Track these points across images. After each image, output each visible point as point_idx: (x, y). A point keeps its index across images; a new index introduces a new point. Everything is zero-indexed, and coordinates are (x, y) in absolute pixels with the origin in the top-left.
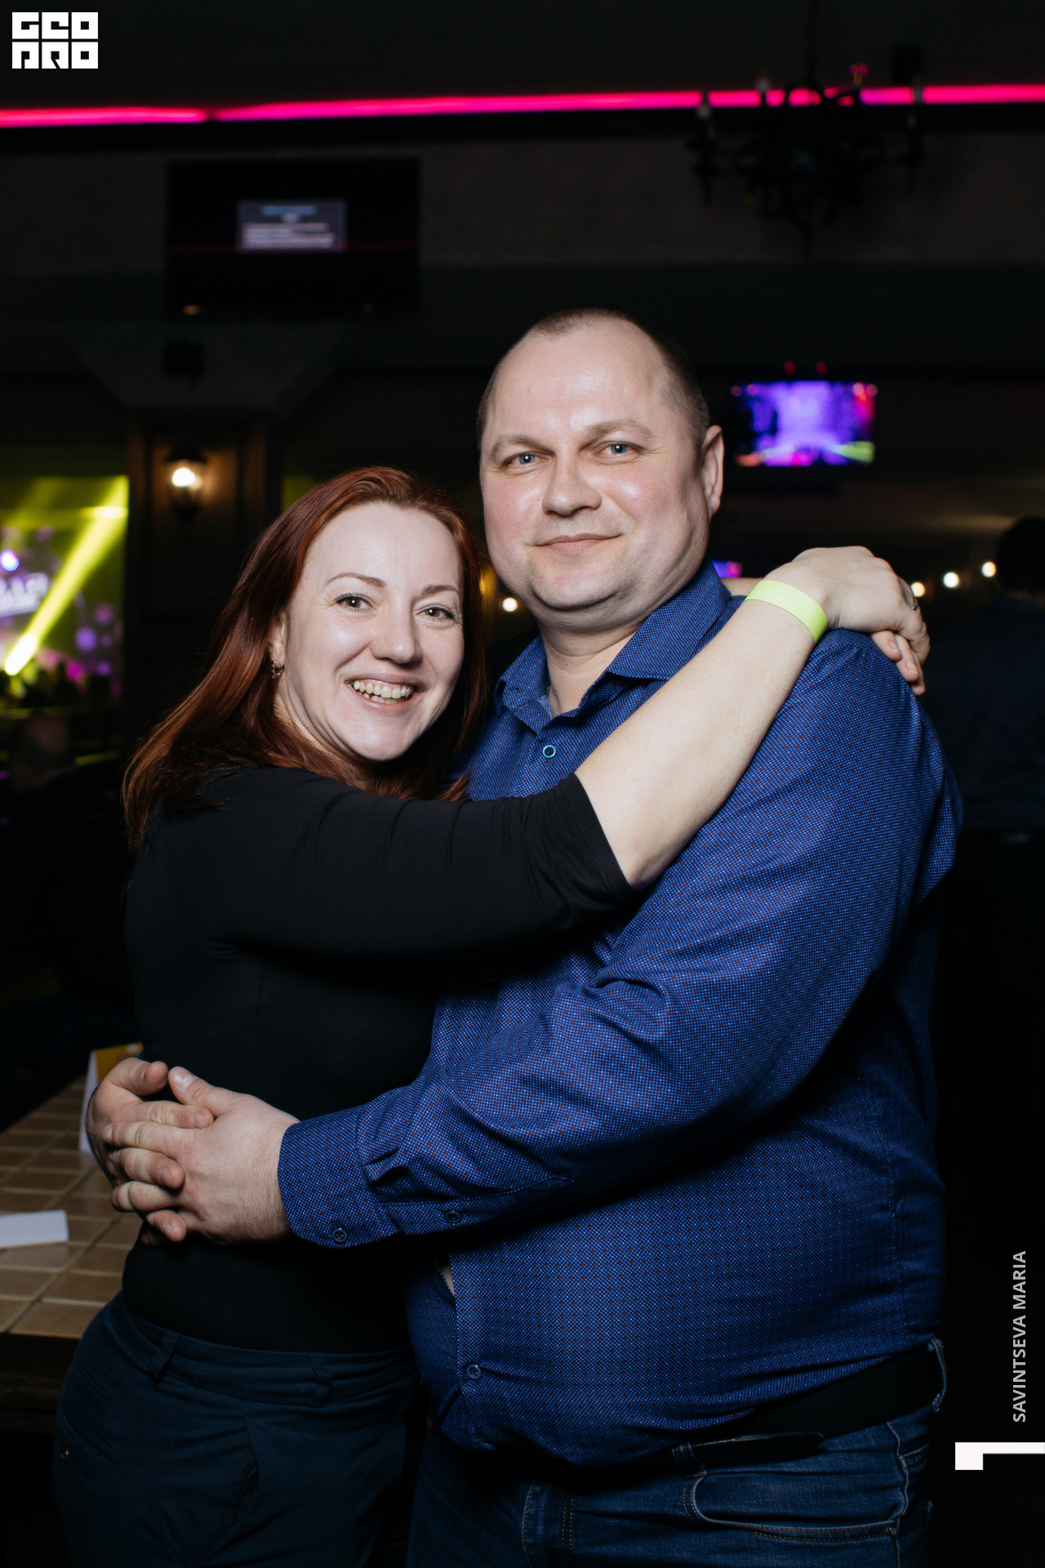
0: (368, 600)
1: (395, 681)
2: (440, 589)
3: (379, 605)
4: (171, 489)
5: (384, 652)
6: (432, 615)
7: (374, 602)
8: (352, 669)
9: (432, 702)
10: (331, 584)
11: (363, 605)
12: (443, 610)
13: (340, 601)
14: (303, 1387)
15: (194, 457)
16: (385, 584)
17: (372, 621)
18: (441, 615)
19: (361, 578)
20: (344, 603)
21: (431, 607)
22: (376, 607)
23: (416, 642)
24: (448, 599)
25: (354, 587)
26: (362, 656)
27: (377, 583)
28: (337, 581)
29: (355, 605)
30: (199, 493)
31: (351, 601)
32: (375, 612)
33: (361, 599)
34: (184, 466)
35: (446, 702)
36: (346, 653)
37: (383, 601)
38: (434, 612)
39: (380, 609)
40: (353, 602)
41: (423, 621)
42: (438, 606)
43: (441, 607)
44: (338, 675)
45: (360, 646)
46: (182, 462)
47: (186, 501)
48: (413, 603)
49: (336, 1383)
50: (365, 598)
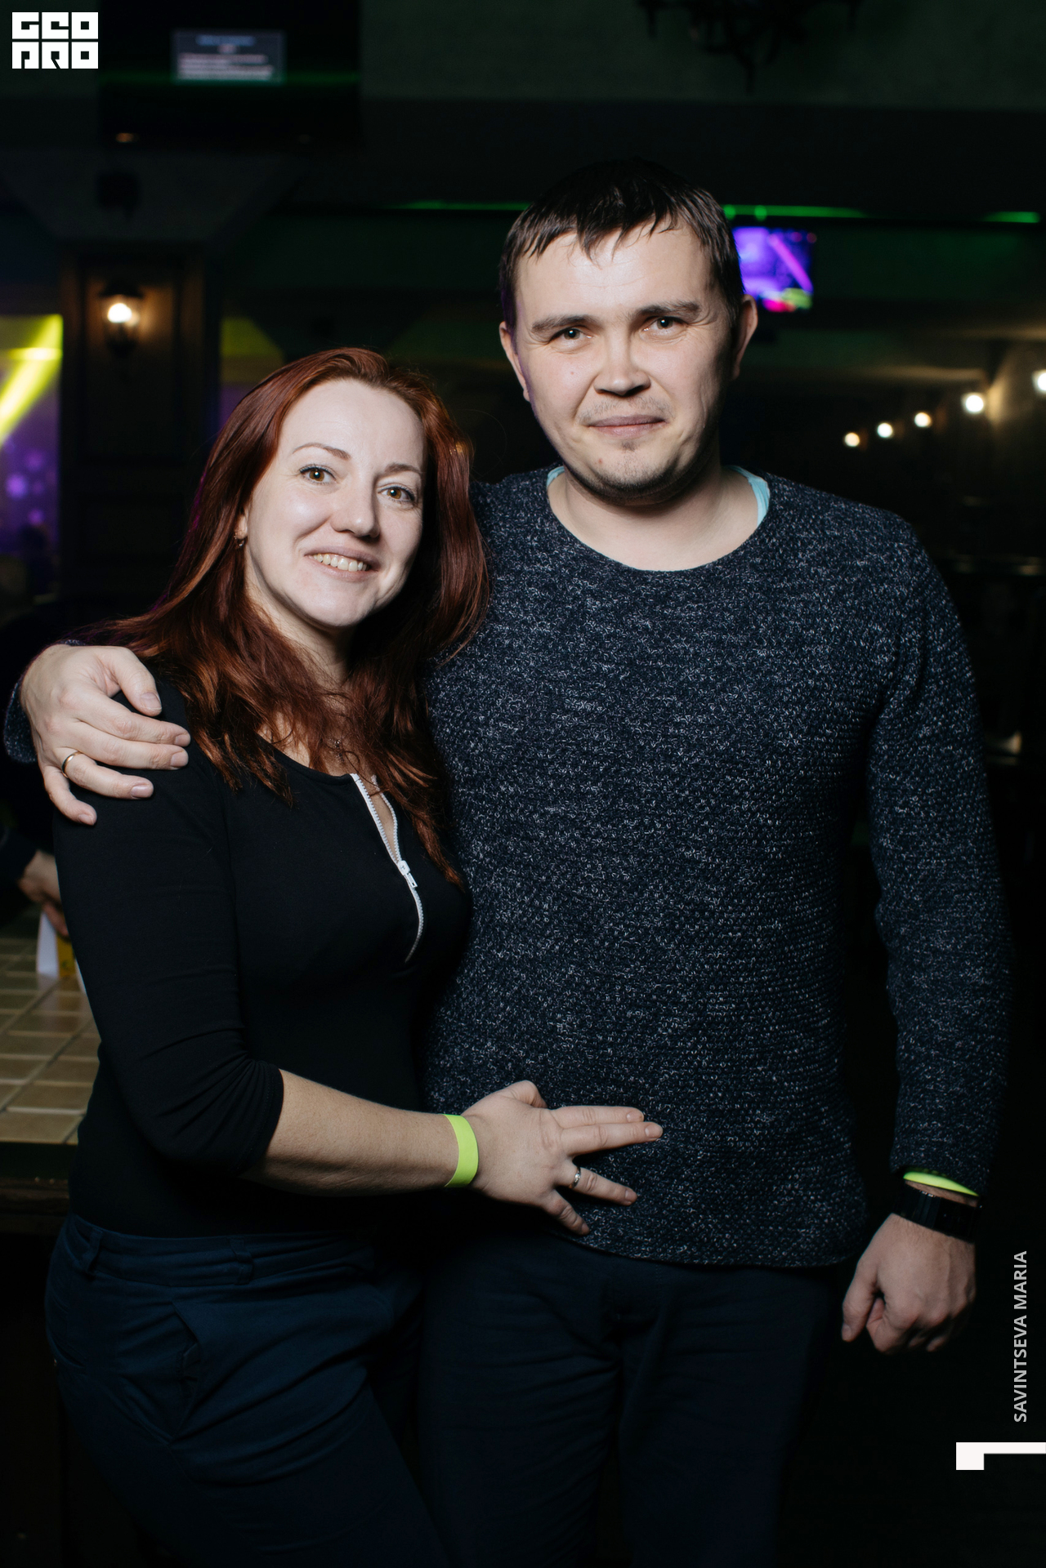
0: (332, 472)
1: (352, 555)
2: (403, 468)
3: (342, 478)
4: (107, 325)
5: (342, 525)
6: (393, 495)
7: (338, 475)
8: (310, 543)
9: (389, 579)
10: (297, 453)
11: (327, 478)
12: (404, 490)
13: (303, 472)
14: (225, 1267)
15: (131, 292)
16: (350, 456)
17: (335, 495)
18: (403, 495)
19: (328, 449)
20: (308, 475)
21: (393, 485)
22: (339, 480)
23: (376, 519)
24: (409, 480)
25: (318, 457)
26: (322, 530)
27: (343, 455)
28: (303, 450)
29: (319, 478)
30: (135, 329)
31: (315, 473)
32: (338, 485)
33: (325, 470)
34: (121, 302)
35: (402, 582)
36: (306, 525)
37: (347, 474)
38: (396, 492)
39: (343, 483)
40: (317, 474)
41: (385, 499)
42: (400, 486)
43: (403, 487)
44: (298, 548)
45: (321, 519)
46: (118, 297)
47: (122, 337)
48: (376, 480)
49: (257, 1261)
50: (329, 470)
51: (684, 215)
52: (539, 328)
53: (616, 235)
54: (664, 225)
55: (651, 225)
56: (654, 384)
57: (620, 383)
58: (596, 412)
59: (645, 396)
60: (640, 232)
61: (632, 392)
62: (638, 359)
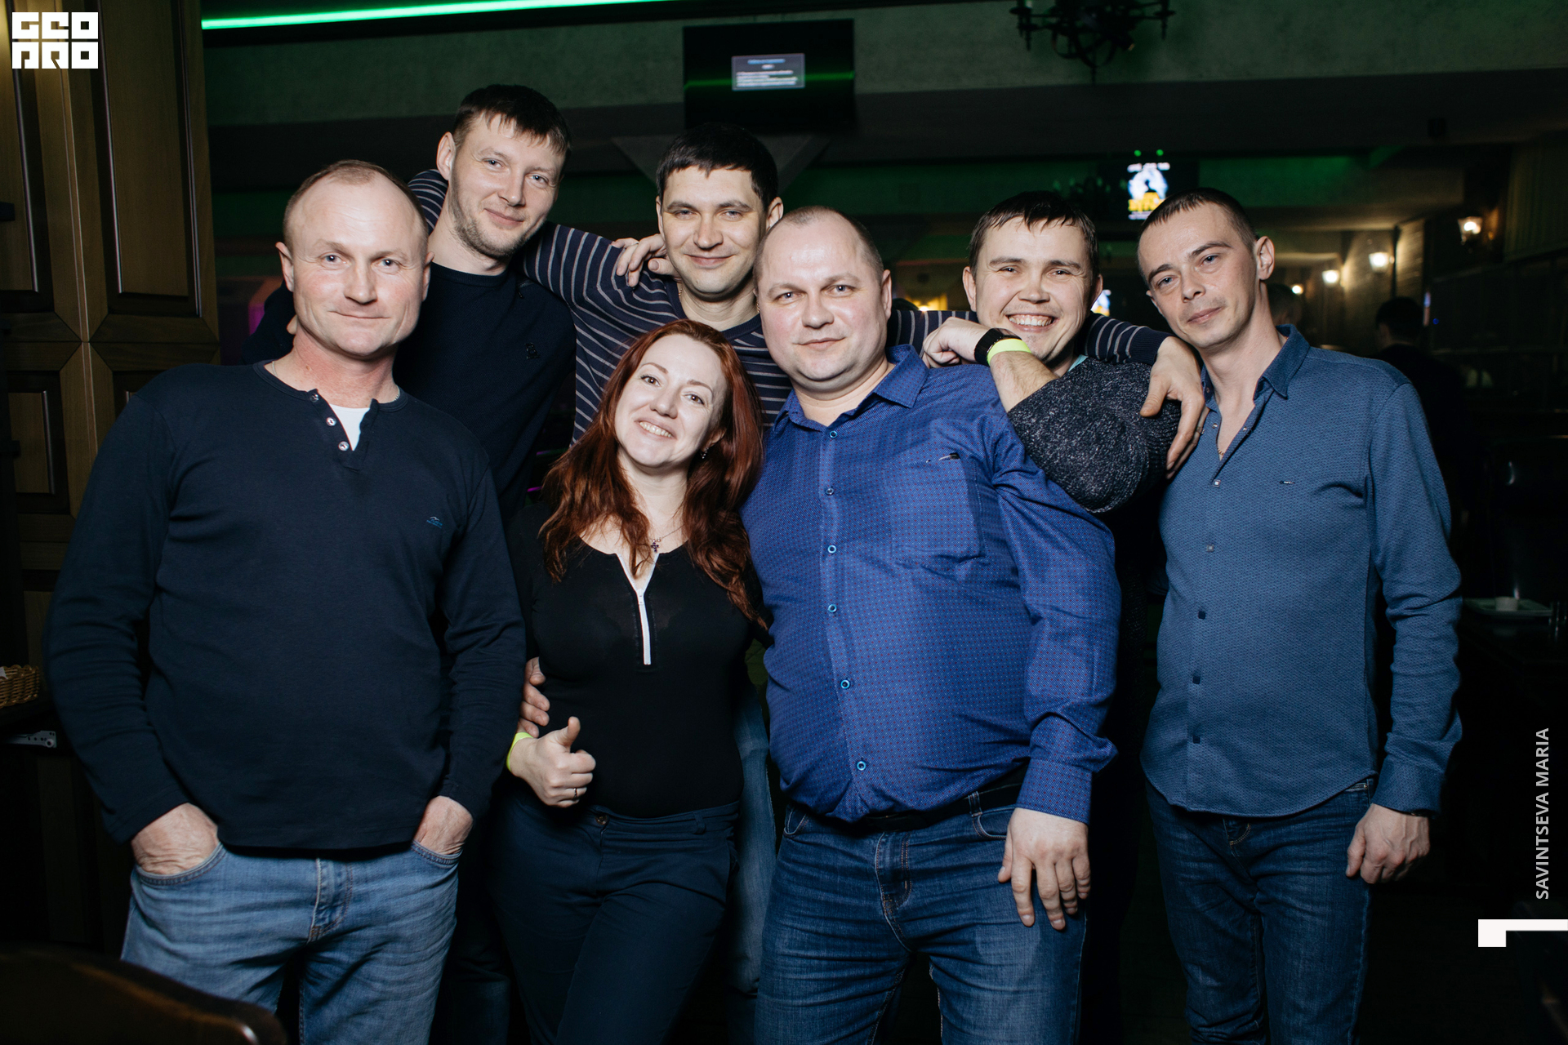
0: (659, 380)
2: (698, 384)
3: (663, 384)
7: (661, 382)
10: (642, 368)
13: (644, 378)
19: (657, 367)
20: (646, 380)
21: (691, 393)
24: (701, 391)
28: (645, 366)
29: (652, 383)
31: (651, 380)
48: (681, 387)
51: (1081, 223)
52: (994, 262)
53: (1045, 221)
54: (1068, 222)
55: (1063, 221)
56: (1051, 299)
57: (1035, 296)
58: (1015, 308)
59: (1046, 304)
60: (1056, 222)
61: (1040, 302)
62: (1045, 288)
